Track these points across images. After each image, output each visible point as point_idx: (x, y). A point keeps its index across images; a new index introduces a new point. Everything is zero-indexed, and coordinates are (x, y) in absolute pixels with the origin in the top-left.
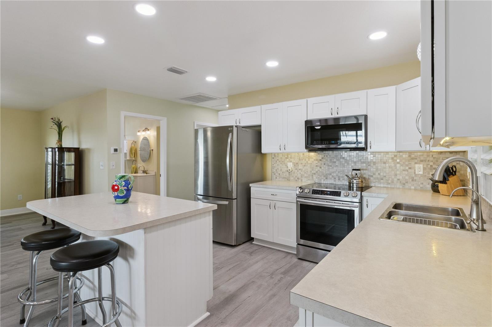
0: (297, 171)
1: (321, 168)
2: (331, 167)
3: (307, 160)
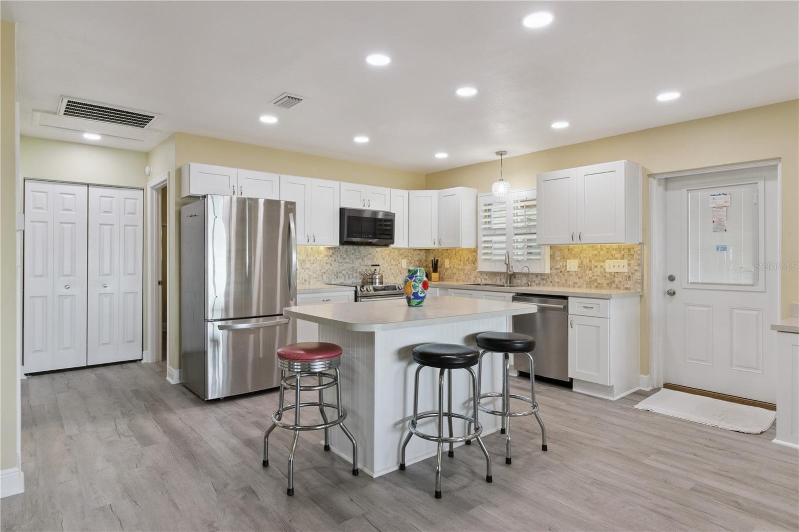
0: (303, 270)
1: (331, 265)
2: (341, 264)
3: (316, 256)
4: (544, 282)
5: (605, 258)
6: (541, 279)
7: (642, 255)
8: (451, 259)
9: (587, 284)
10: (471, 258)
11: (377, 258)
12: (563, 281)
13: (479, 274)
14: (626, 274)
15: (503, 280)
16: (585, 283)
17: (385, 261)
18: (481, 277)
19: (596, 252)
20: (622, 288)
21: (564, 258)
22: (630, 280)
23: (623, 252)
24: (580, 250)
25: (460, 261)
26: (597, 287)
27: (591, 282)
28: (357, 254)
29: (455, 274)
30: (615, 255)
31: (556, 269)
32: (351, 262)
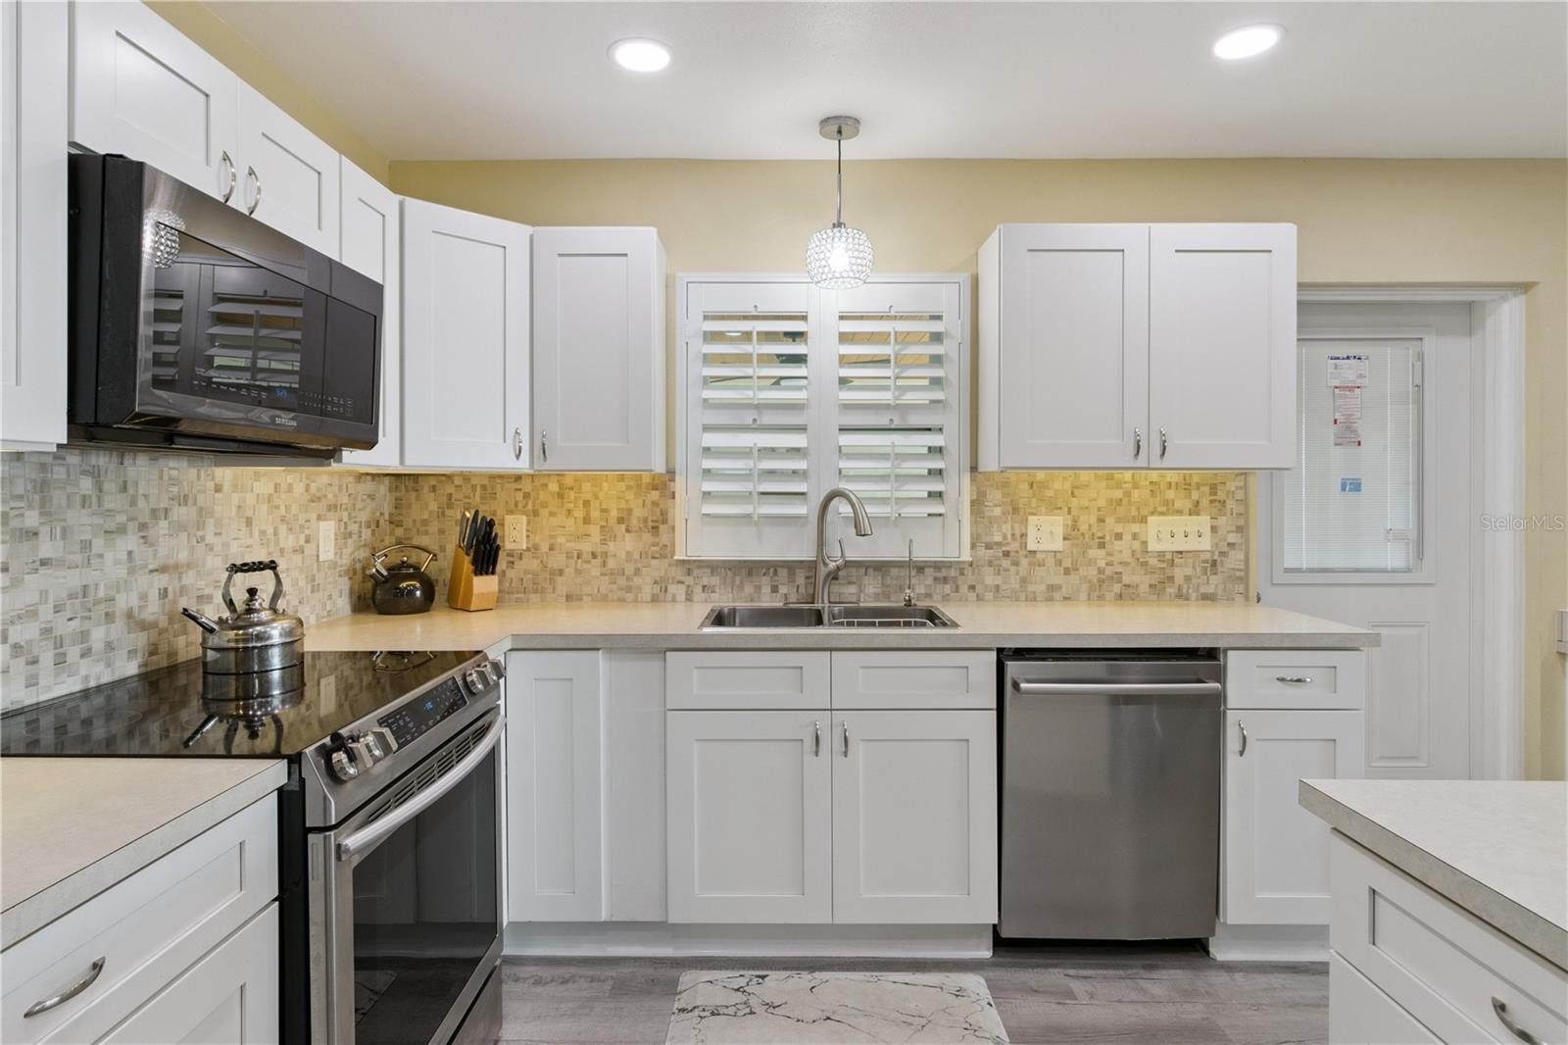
4: (947, 589)
5: (1145, 511)
6: (935, 579)
7: (1244, 502)
8: (536, 513)
9: (1091, 589)
10: (638, 512)
11: (219, 523)
12: (1014, 583)
13: (677, 573)
14: (1203, 556)
15: (783, 590)
16: (1085, 587)
17: (256, 535)
18: (689, 580)
19: (1118, 494)
20: (1194, 595)
21: (1015, 510)
22: (1215, 574)
23: (1195, 495)
24: (1067, 486)
25: (587, 520)
26: (1120, 596)
27: (1101, 581)
28: (113, 500)
29: (561, 572)
30: (1173, 501)
31: (988, 547)
32: (78, 558)
